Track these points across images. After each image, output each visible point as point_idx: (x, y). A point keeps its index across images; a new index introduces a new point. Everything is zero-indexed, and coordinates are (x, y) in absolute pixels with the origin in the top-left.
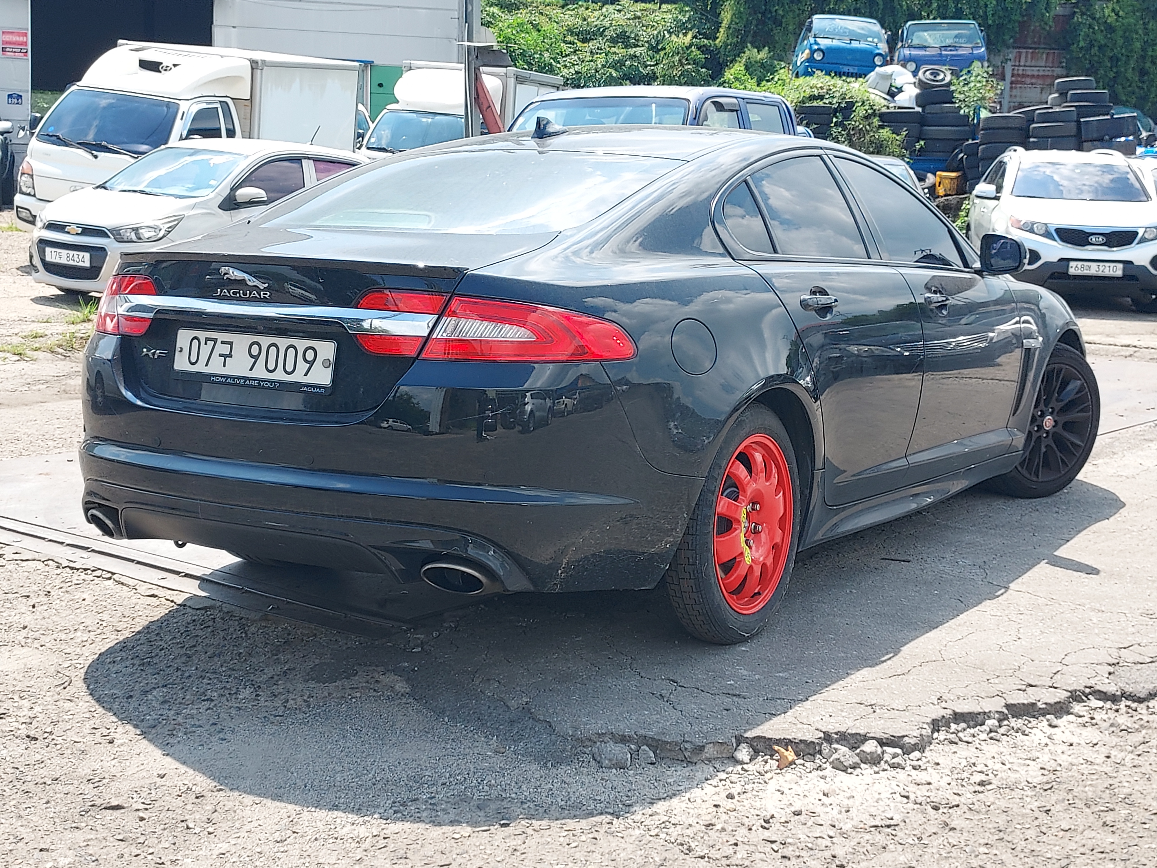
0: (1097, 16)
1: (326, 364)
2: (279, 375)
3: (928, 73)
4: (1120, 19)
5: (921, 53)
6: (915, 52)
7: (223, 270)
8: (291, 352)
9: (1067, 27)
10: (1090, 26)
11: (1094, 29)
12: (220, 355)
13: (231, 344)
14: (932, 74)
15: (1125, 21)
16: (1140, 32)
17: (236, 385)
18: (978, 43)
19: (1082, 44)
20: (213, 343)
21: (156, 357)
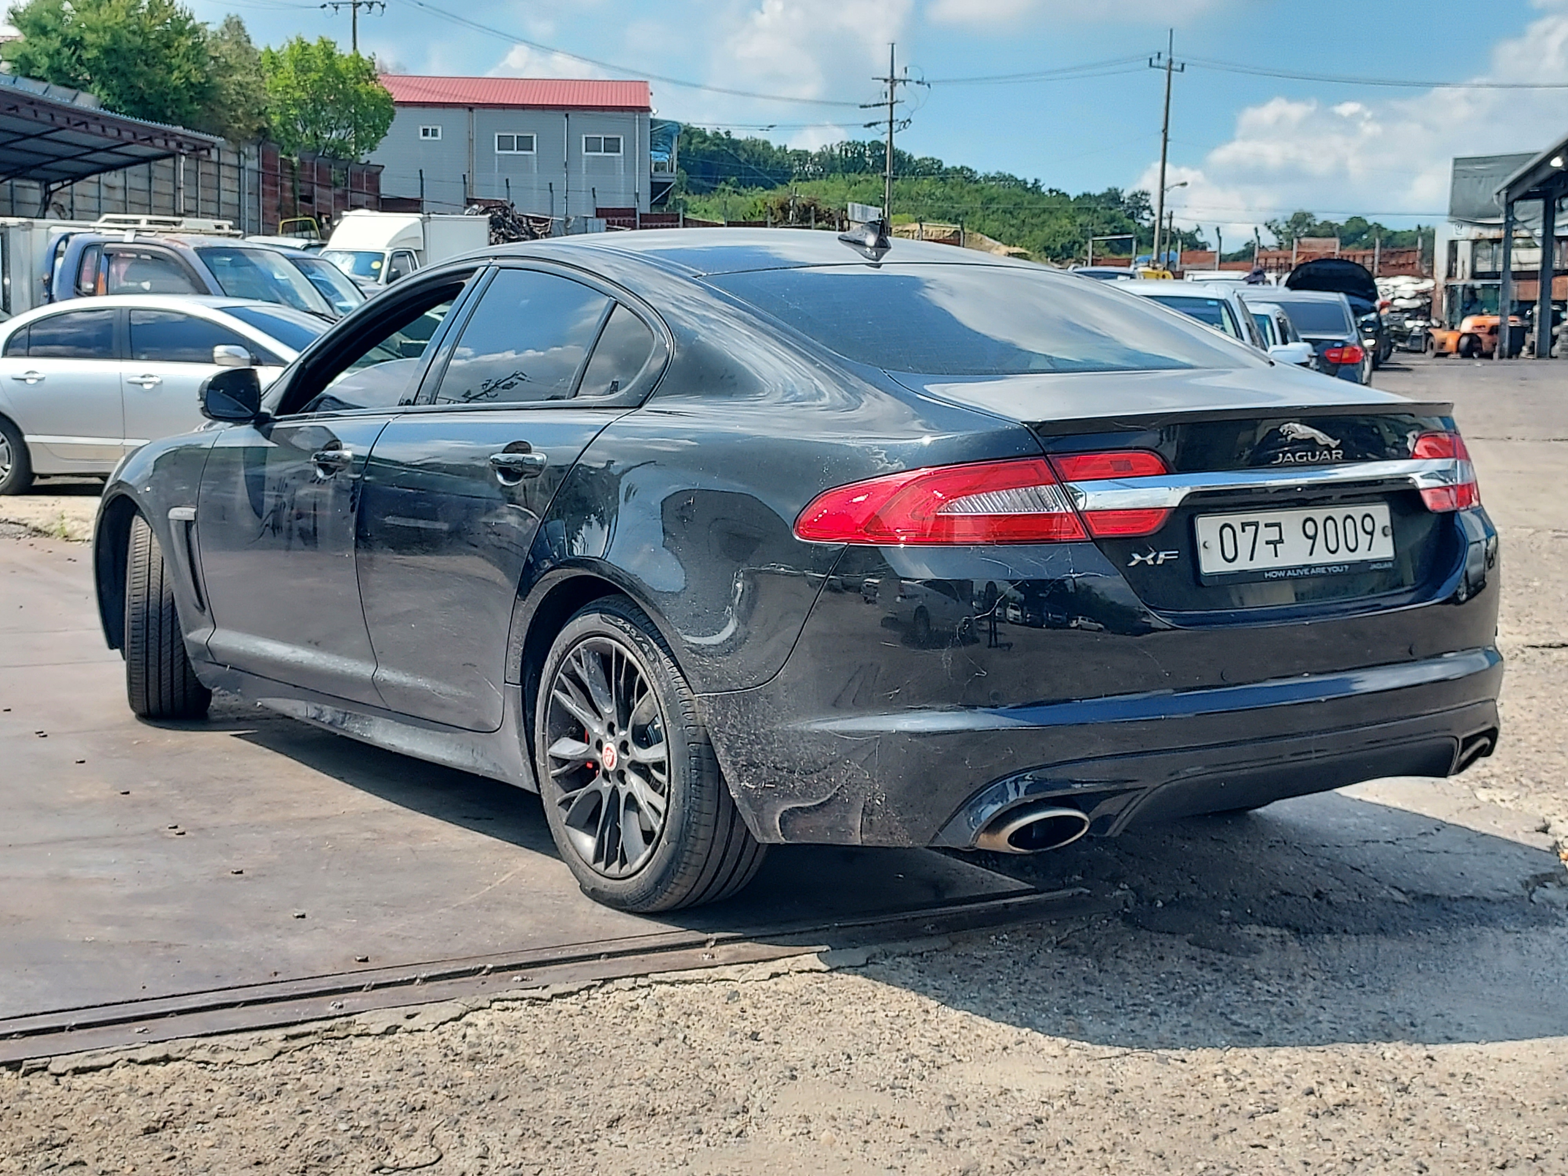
1: (1384, 532)
2: (1343, 556)
7: (1287, 428)
8: (1349, 525)
12: (1268, 543)
13: (1278, 525)
20: (1254, 528)
21: (1159, 562)
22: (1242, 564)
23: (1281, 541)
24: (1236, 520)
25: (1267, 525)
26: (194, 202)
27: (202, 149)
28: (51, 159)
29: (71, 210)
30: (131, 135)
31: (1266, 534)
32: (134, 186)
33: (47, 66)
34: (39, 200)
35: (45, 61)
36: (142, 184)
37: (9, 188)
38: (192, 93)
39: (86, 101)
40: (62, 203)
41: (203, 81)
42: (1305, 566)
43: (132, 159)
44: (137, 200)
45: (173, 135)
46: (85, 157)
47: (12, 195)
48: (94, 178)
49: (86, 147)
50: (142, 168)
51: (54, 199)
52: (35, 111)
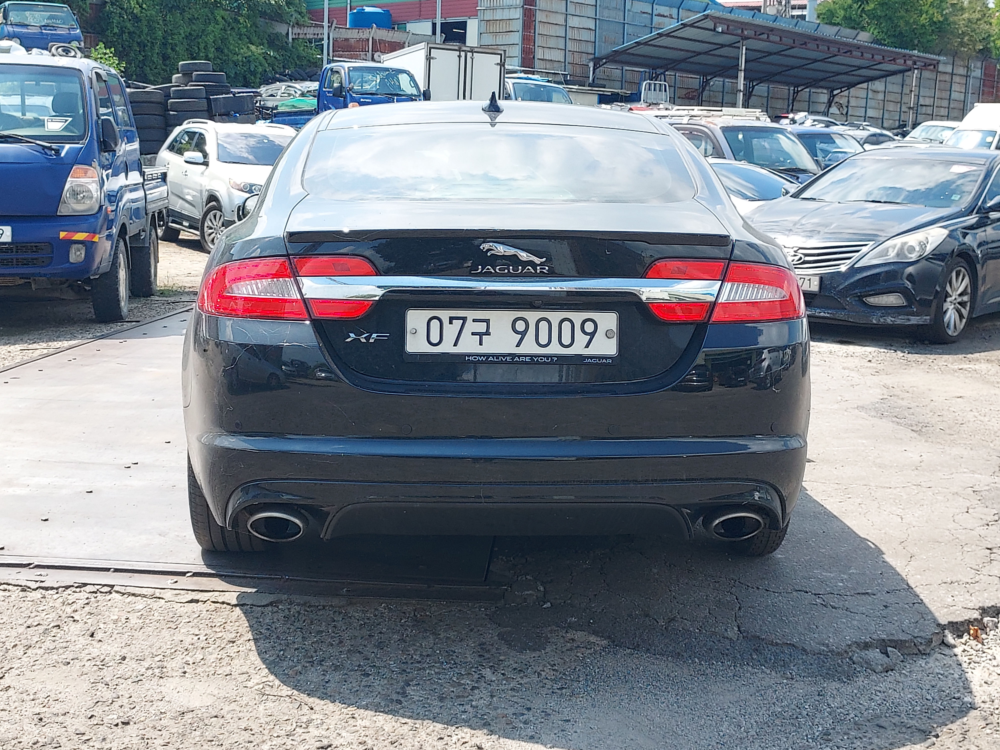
0: (125, 7)
1: (608, 334)
2: (555, 349)
3: (60, 50)
4: (143, 11)
5: (24, 30)
6: (17, 29)
7: (485, 246)
8: (566, 326)
9: (101, 15)
10: (121, 16)
11: (123, 17)
12: (473, 334)
13: (487, 321)
14: (64, 51)
15: (148, 13)
16: (161, 22)
17: (502, 362)
18: (74, 25)
19: (116, 30)
20: (462, 321)
21: (372, 341)
22: (447, 347)
23: (487, 333)
24: (445, 314)
25: (474, 321)
26: (932, 99)
27: (930, 65)
28: (832, 75)
29: (847, 107)
30: (881, 57)
31: (471, 327)
32: (891, 90)
33: (842, 15)
34: (826, 101)
35: (842, 13)
36: (897, 89)
37: (808, 94)
38: (933, 28)
39: (864, 37)
40: (841, 102)
41: (941, 19)
42: (509, 355)
43: (887, 73)
44: (892, 100)
45: (911, 56)
46: (854, 73)
47: (809, 98)
48: (865, 85)
49: (854, 66)
50: (898, 78)
51: (836, 99)
52: (817, 45)
